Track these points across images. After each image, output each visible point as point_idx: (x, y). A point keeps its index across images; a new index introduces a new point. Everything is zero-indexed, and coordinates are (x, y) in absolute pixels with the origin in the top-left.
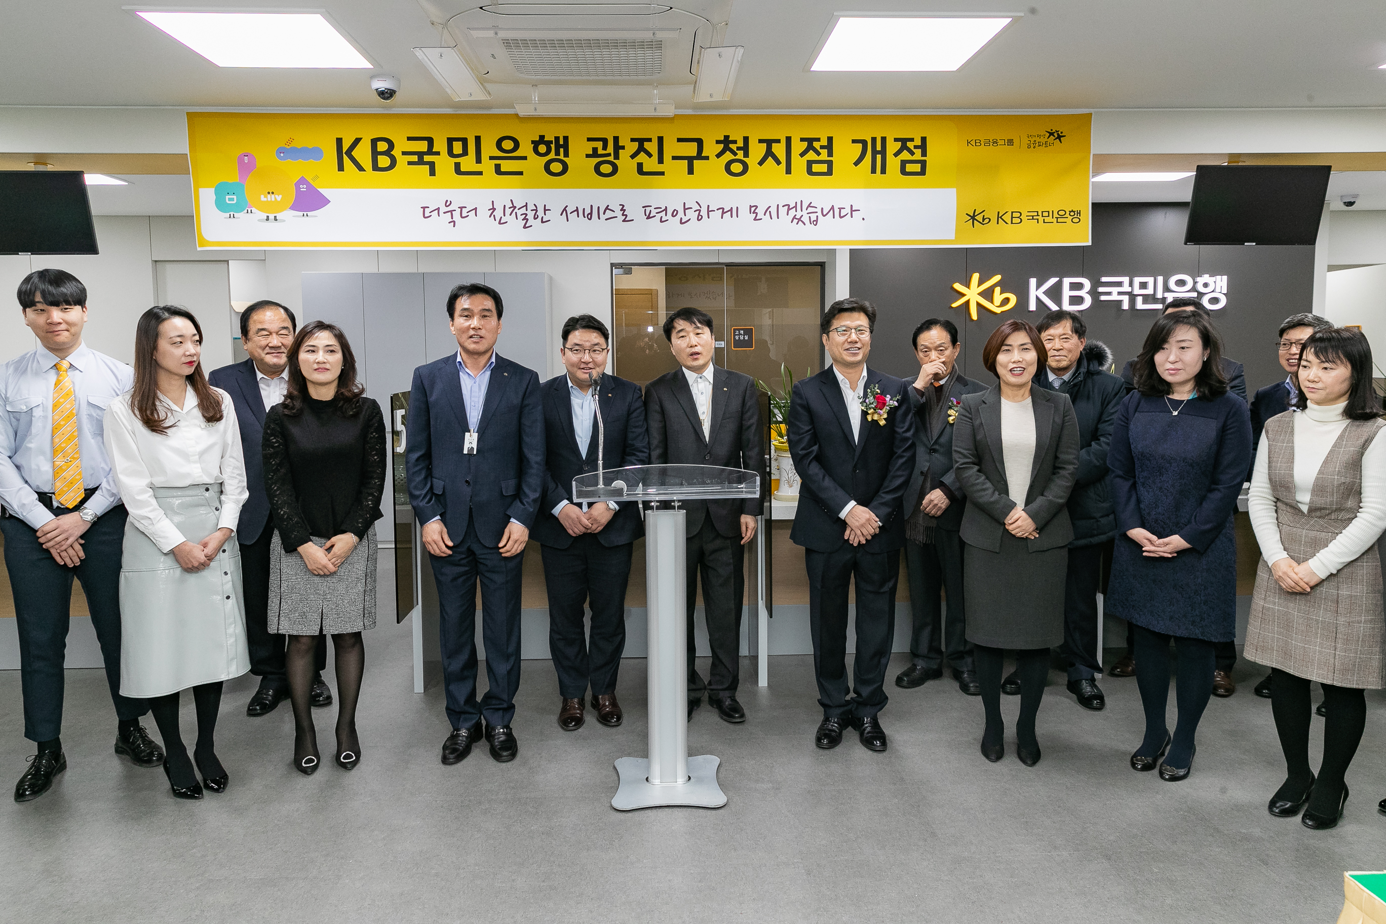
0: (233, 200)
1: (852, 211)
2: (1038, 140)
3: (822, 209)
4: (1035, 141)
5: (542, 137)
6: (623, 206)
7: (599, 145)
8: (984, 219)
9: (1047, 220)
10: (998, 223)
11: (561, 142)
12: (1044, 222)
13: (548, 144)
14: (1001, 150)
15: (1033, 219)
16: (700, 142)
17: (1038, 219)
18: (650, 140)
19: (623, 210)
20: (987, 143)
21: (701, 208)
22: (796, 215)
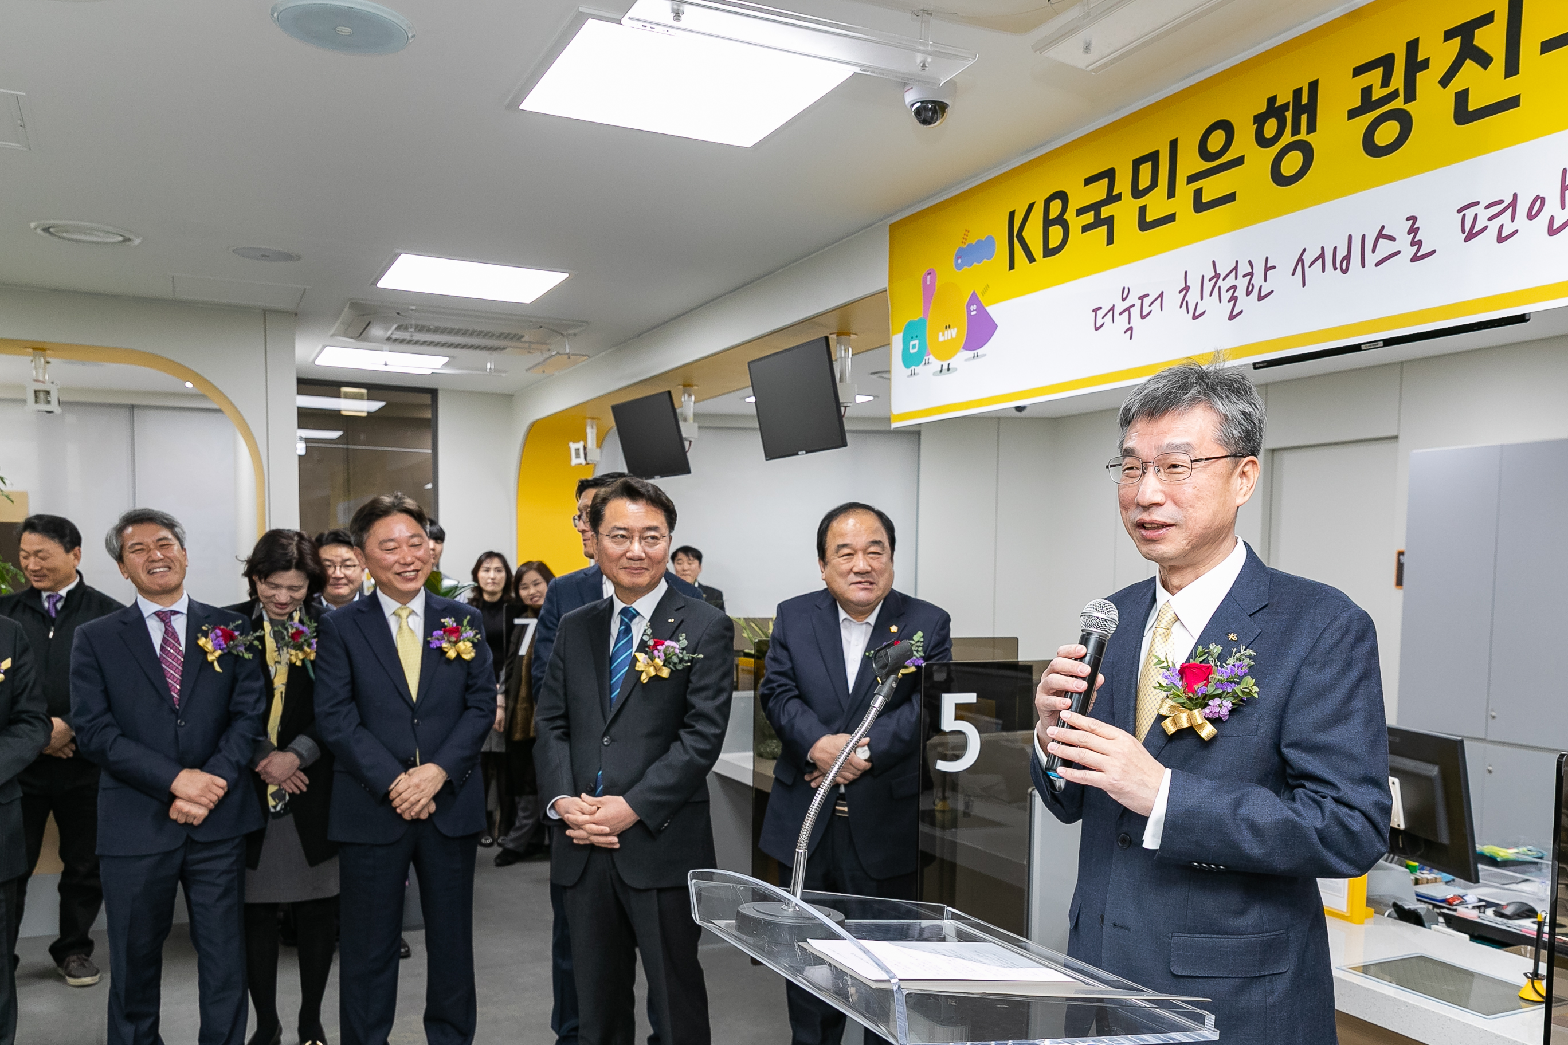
5: (1272, 102)
6: (1415, 219)
7: (1377, 76)
11: (1305, 98)
13: (1281, 113)
18: (1489, 19)
19: (1413, 230)
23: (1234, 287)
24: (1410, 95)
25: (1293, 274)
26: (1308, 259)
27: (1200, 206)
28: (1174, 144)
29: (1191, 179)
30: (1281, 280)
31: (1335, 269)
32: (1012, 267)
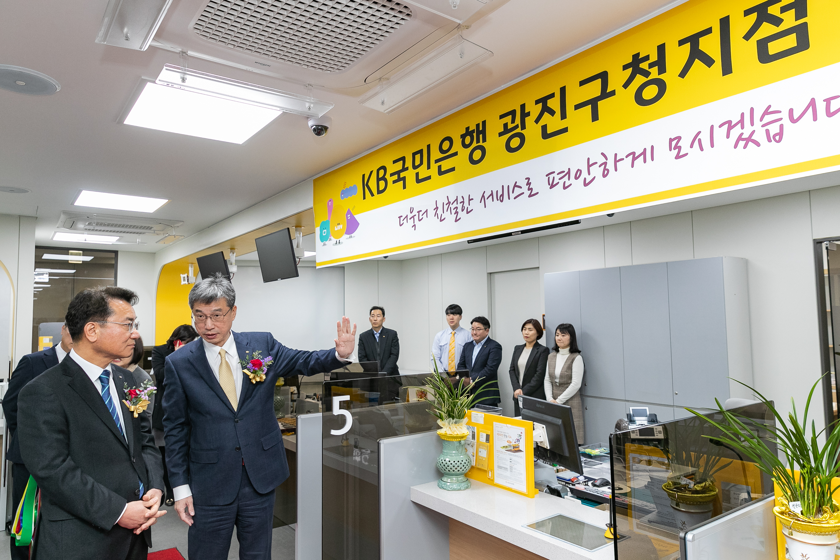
0: (324, 233)
3: (792, 110)
5: (467, 129)
6: (529, 179)
7: (509, 119)
11: (481, 128)
13: (471, 134)
16: (604, 76)
18: (552, 95)
19: (529, 184)
21: (607, 159)
22: (742, 134)
23: (457, 208)
24: (523, 127)
25: (480, 202)
26: (486, 196)
27: (441, 173)
28: (429, 146)
29: (436, 161)
30: (476, 205)
31: (498, 200)
32: (364, 198)
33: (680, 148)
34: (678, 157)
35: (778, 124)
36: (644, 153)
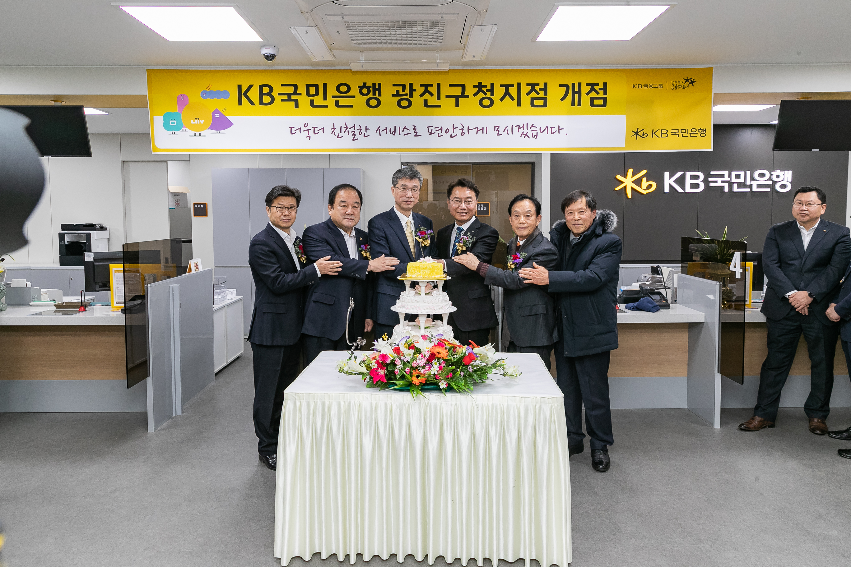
0: (174, 123)
1: (559, 129)
2: (678, 84)
3: (540, 128)
4: (676, 85)
5: (364, 84)
6: (415, 127)
7: (400, 88)
8: (643, 135)
9: (684, 135)
10: (652, 137)
11: (377, 87)
12: (682, 136)
13: (368, 88)
14: (655, 91)
15: (675, 134)
16: (463, 86)
17: (678, 134)
18: (432, 85)
19: (415, 129)
20: (646, 86)
21: (464, 127)
22: (524, 132)
23: (354, 132)
24: (411, 96)
25: (376, 132)
26: (381, 129)
32: (240, 104)
33: (499, 131)
34: (498, 135)
35: (537, 131)
36: (483, 129)
